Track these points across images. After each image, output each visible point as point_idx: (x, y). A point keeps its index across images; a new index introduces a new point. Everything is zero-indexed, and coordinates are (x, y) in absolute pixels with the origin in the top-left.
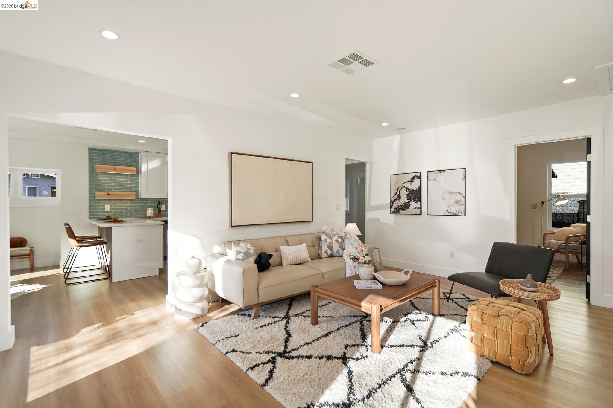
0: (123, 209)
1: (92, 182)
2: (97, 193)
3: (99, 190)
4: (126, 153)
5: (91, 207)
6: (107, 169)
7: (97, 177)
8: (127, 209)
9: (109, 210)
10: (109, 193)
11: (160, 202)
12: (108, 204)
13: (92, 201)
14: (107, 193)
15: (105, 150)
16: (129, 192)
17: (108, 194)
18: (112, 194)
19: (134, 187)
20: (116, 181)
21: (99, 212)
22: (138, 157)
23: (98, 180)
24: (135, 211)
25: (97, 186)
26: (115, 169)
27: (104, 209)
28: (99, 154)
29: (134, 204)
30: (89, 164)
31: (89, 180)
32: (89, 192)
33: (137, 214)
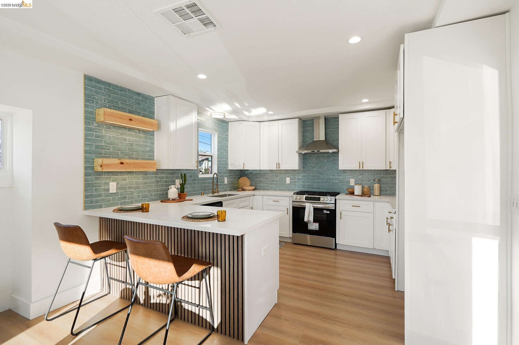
0: (134, 189)
1: (89, 140)
2: (99, 161)
3: (100, 155)
4: (139, 94)
5: (88, 186)
6: (120, 118)
7: (98, 130)
8: (139, 188)
9: (115, 191)
10: (123, 161)
11: (183, 175)
12: (113, 181)
13: (90, 175)
14: (119, 161)
15: (109, 85)
16: (143, 159)
17: (122, 163)
18: (127, 163)
19: (148, 152)
20: (125, 140)
21: (100, 195)
22: (153, 105)
23: (98, 137)
24: (149, 191)
25: (97, 147)
26: (131, 120)
27: (109, 190)
28: (101, 89)
29: (148, 179)
30: (86, 106)
31: (86, 135)
32: (85, 158)
33: (151, 195)
